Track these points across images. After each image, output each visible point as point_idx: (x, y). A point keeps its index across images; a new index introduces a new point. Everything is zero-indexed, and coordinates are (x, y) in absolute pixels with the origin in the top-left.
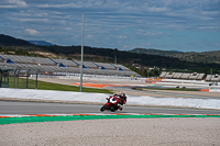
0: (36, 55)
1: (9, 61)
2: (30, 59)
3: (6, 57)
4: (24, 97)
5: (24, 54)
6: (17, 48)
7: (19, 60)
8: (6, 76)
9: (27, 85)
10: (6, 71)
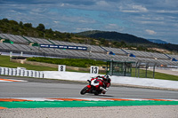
0: (153, 51)
1: (132, 55)
2: (148, 54)
3: (130, 52)
4: (143, 85)
5: (144, 50)
6: (139, 45)
7: (140, 55)
8: (129, 67)
9: (146, 75)
10: (130, 63)
